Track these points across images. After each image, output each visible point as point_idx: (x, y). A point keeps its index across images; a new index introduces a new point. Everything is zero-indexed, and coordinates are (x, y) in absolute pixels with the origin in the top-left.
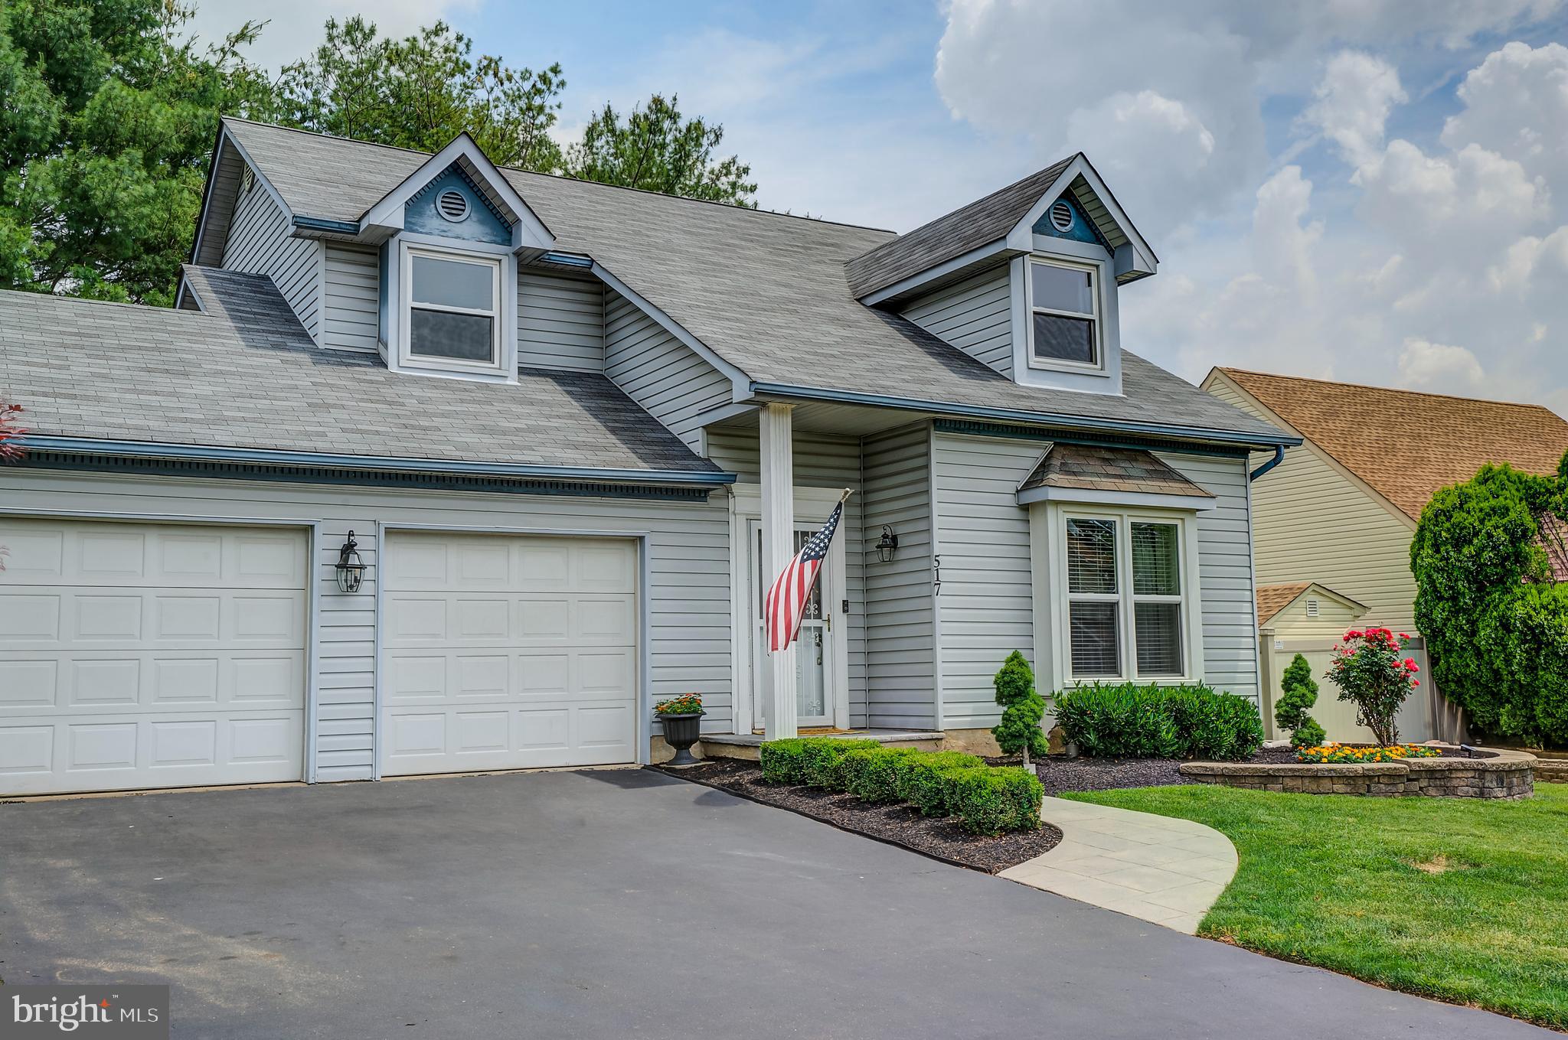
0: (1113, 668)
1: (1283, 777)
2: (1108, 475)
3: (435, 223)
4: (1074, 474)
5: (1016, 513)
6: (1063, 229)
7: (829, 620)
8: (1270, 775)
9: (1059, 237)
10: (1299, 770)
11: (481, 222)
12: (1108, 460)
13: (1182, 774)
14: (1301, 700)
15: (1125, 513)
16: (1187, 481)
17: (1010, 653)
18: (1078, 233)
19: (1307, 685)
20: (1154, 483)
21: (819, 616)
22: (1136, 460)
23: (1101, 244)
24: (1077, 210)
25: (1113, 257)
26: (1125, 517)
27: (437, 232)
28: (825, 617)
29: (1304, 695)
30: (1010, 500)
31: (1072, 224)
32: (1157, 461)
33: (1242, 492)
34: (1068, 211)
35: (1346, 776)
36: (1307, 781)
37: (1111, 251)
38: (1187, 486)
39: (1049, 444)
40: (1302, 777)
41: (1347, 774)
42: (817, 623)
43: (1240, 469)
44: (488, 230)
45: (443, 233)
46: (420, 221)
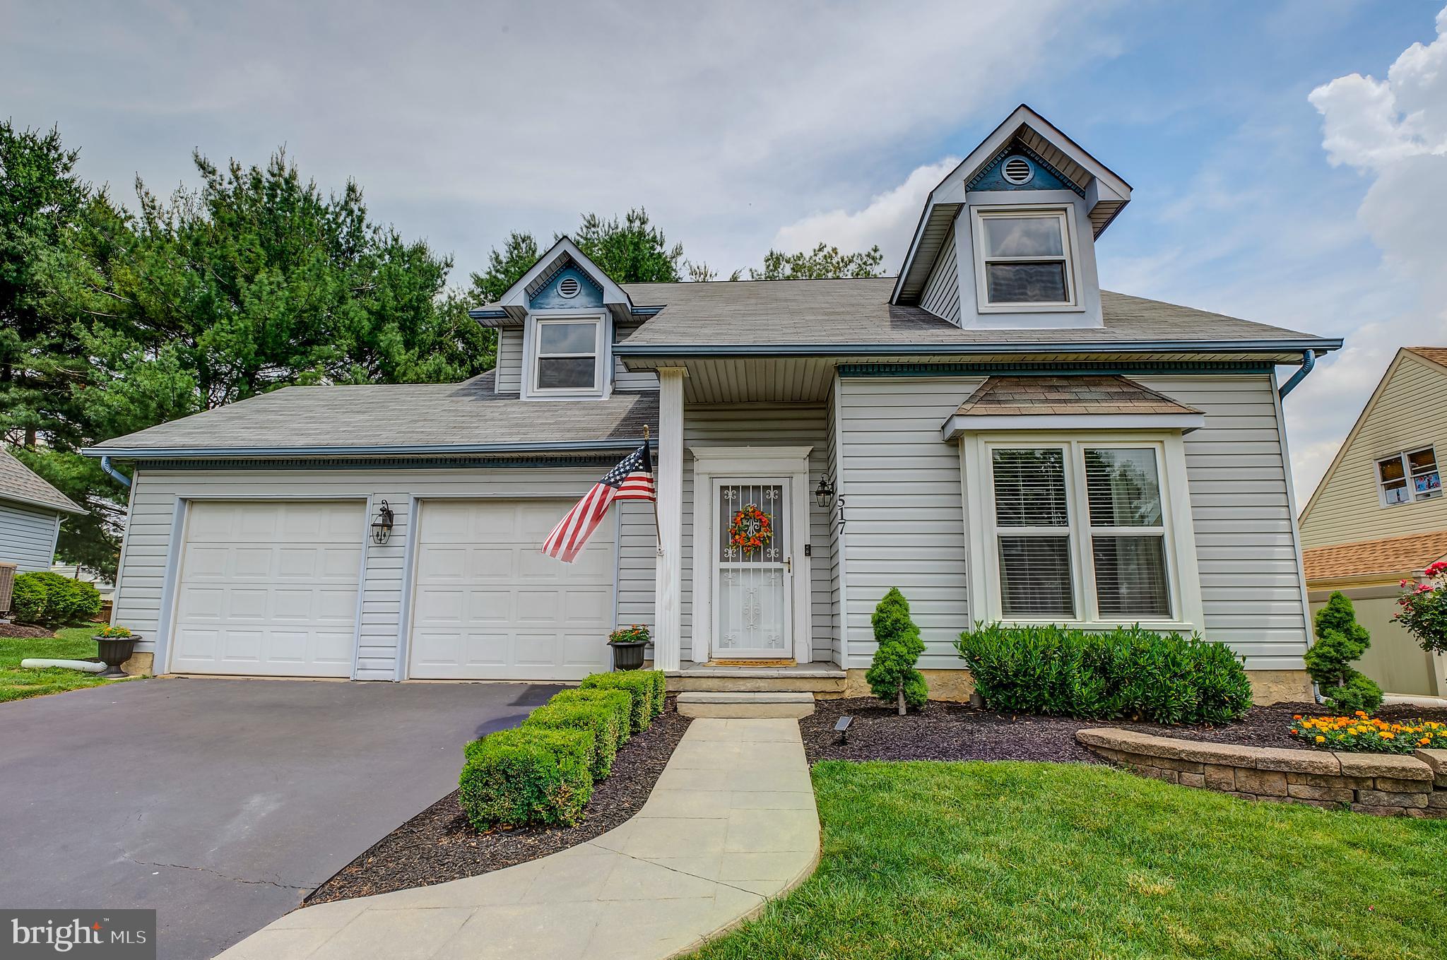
0: (1068, 609)
1: (1205, 764)
2: (1047, 401)
3: (557, 301)
4: (999, 402)
5: (944, 450)
6: (1020, 182)
7: (789, 563)
8: (1181, 760)
9: (1015, 190)
10: (1226, 757)
11: (588, 295)
12: (1056, 387)
13: (1079, 743)
14: (1337, 651)
15: (1074, 439)
16: (1164, 400)
17: (888, 590)
18: (1038, 182)
19: (1348, 632)
20: (1112, 405)
21: (780, 559)
22: (1099, 385)
23: (1069, 188)
24: (1032, 159)
25: (1083, 197)
26: (1074, 444)
27: (557, 306)
28: (785, 560)
29: (1340, 644)
30: (936, 437)
31: (1030, 176)
32: (1130, 384)
33: (1268, 410)
34: (1026, 165)
35: (1306, 774)
36: (1241, 774)
37: (1081, 193)
38: (1163, 404)
39: (984, 379)
40: (1235, 768)
41: (1310, 770)
42: (778, 565)
43: (1265, 386)
44: (592, 300)
45: (562, 307)
46: (546, 301)
